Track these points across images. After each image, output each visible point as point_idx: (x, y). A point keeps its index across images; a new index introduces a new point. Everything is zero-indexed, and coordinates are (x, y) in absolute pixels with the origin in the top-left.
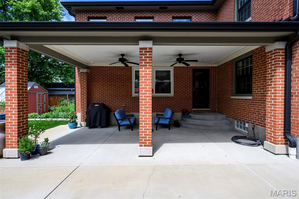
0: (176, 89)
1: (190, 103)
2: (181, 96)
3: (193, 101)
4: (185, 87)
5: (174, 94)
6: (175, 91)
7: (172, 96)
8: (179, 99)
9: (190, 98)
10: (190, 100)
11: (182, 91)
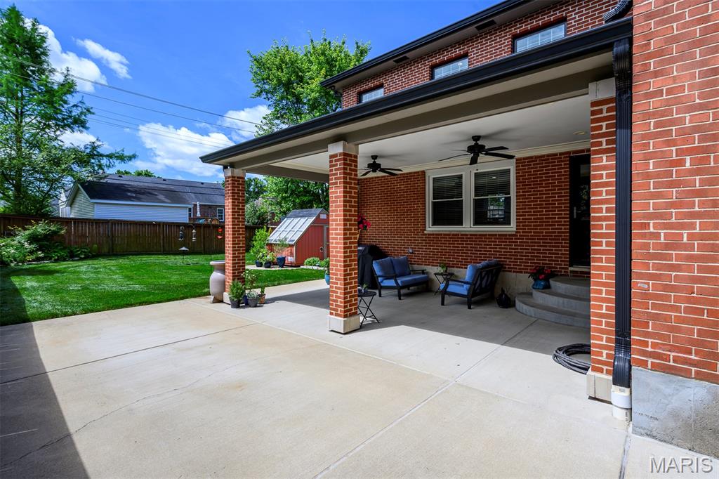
0: (521, 215)
1: (561, 250)
2: (534, 232)
3: (570, 247)
4: (545, 208)
5: (517, 226)
6: (519, 219)
7: (513, 233)
8: (531, 239)
9: (561, 236)
10: (561, 243)
11: (538, 219)
